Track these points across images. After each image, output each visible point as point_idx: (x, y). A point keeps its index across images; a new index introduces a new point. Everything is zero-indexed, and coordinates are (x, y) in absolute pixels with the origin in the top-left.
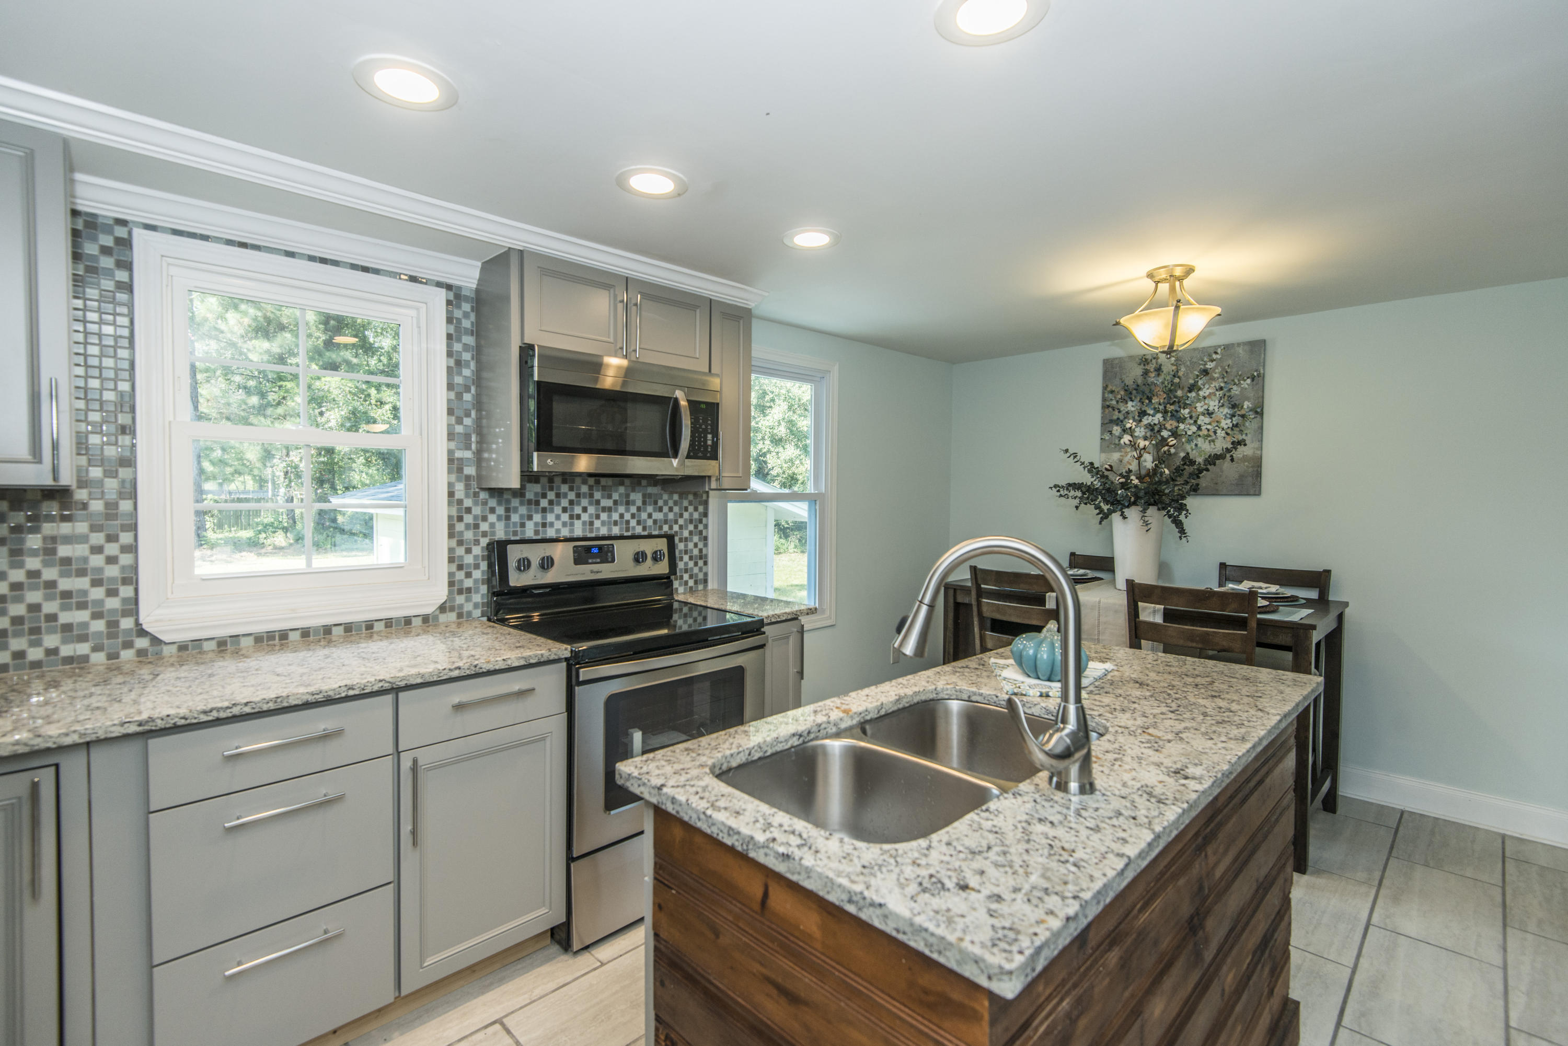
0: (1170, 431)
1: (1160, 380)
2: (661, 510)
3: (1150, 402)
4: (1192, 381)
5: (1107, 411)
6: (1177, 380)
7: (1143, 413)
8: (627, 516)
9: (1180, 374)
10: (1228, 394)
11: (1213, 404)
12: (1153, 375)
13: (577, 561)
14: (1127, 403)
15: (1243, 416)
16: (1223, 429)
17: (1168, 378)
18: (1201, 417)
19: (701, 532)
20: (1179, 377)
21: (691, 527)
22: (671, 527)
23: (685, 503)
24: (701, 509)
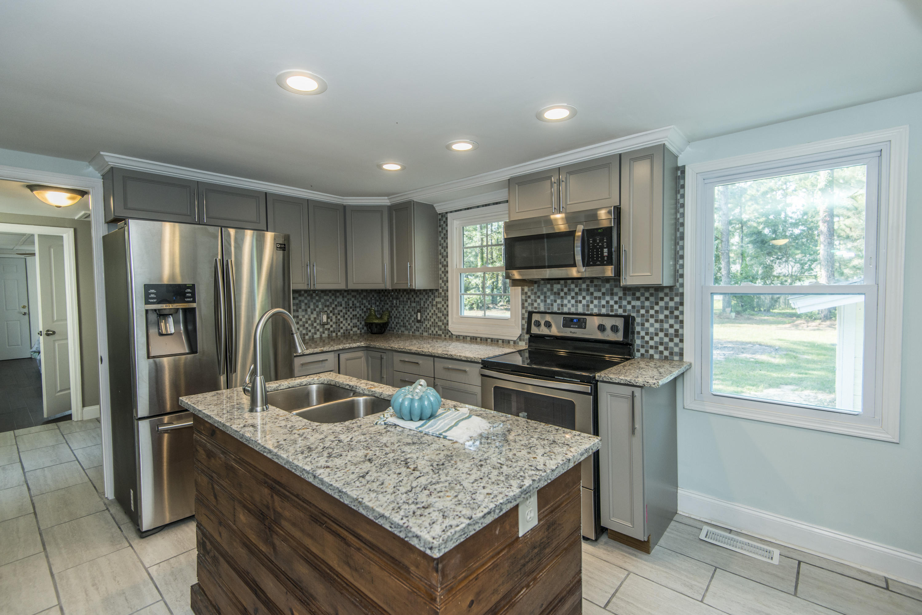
2: (638, 299)
8: (612, 303)
13: (565, 326)
19: (677, 317)
21: (667, 312)
22: (647, 312)
23: (661, 295)
24: (677, 299)
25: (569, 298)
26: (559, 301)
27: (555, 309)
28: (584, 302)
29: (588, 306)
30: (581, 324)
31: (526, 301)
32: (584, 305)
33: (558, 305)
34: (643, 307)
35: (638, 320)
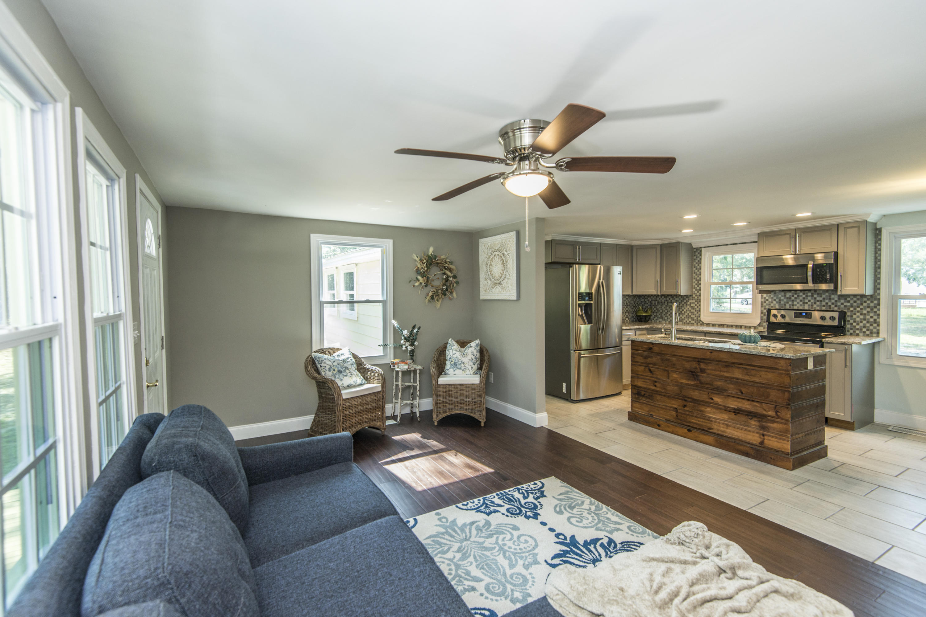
2: (849, 302)
8: (830, 303)
13: (796, 317)
19: (875, 312)
21: (869, 309)
22: (855, 309)
23: (865, 299)
24: (876, 302)
25: (798, 301)
26: (790, 303)
27: (787, 307)
28: (809, 303)
29: (812, 305)
30: (809, 316)
31: (765, 302)
32: (809, 305)
33: (790, 305)
34: (852, 306)
35: (849, 314)
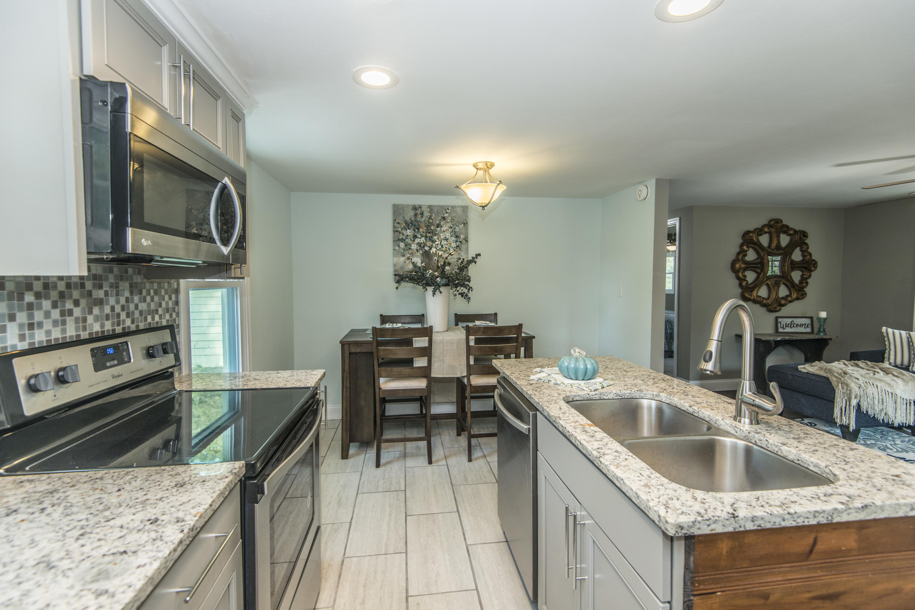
0: (429, 247)
1: (423, 219)
2: (144, 300)
3: (419, 230)
4: (438, 222)
5: (396, 233)
6: (431, 221)
7: (415, 237)
9: (433, 218)
10: (454, 230)
11: (448, 235)
12: (419, 216)
14: (407, 230)
15: (461, 242)
16: (453, 248)
17: (427, 219)
18: (443, 241)
20: (432, 219)
28: (77, 312)
29: (85, 320)
30: (122, 355)
